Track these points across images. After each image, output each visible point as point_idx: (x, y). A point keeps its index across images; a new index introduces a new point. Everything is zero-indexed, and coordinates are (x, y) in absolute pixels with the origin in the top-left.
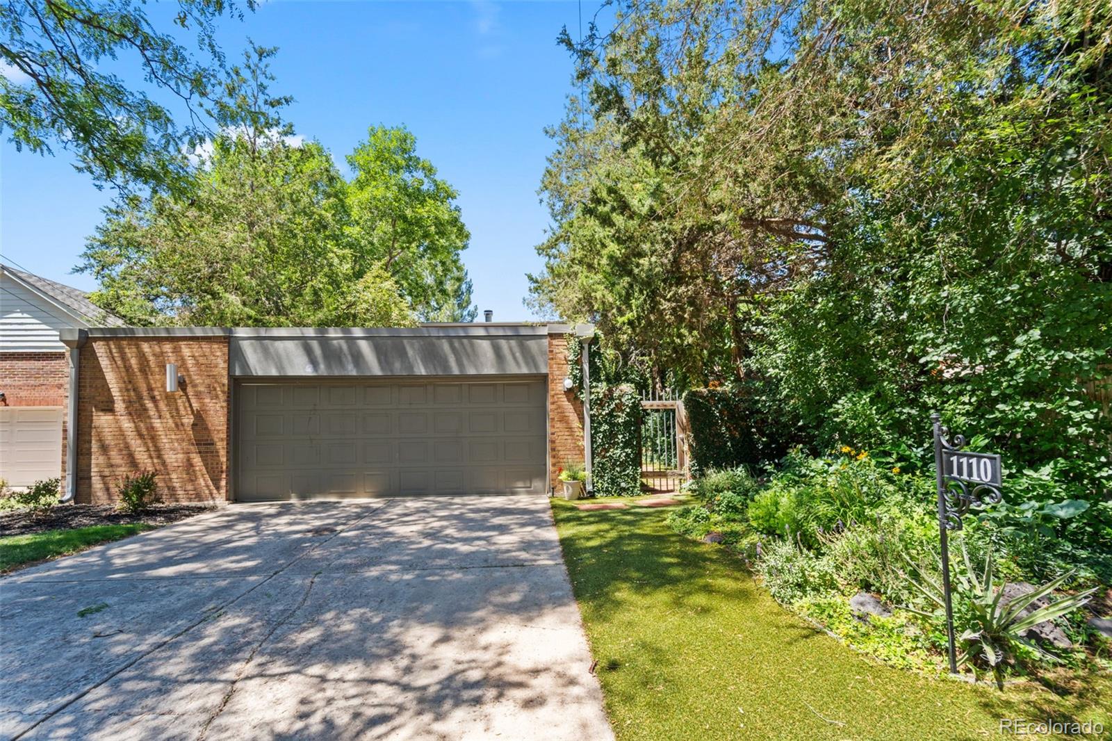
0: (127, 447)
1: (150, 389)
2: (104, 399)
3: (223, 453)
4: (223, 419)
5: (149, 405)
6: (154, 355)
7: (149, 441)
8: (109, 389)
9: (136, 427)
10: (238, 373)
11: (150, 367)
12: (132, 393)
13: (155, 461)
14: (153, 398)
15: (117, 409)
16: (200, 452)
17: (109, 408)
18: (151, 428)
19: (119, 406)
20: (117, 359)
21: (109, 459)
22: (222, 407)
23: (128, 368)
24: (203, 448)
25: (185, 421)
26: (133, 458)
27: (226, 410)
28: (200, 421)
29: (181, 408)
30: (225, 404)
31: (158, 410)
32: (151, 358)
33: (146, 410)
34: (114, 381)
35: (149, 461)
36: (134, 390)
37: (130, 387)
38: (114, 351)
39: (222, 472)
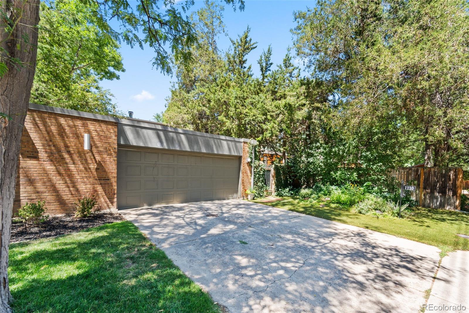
0: (50, 180)
1: (67, 146)
2: (29, 150)
3: (115, 184)
4: (115, 167)
5: (66, 156)
6: (69, 126)
7: (66, 178)
8: (33, 144)
9: (56, 169)
10: (122, 142)
11: (66, 133)
12: (53, 148)
13: (71, 189)
14: (69, 152)
15: (40, 157)
16: (101, 184)
17: (34, 155)
18: (68, 170)
19: (43, 155)
20: (40, 125)
21: (35, 188)
22: (114, 160)
23: (49, 132)
24: (103, 182)
25: (92, 166)
26: (55, 187)
27: (116, 162)
28: (100, 167)
29: (89, 159)
30: (116, 159)
31: (72, 159)
32: (66, 128)
33: (63, 159)
34: (37, 139)
35: (67, 189)
36: (54, 146)
37: (51, 143)
38: (37, 119)
39: (114, 194)
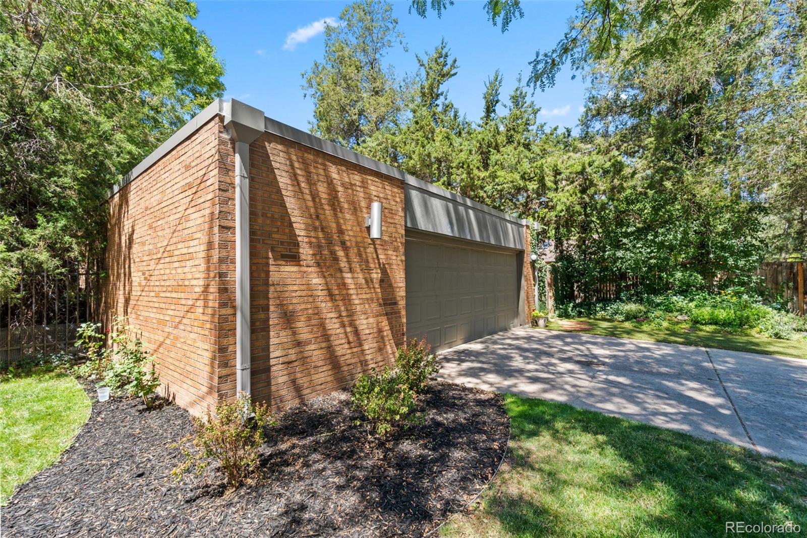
0: (317, 312)
1: (341, 232)
2: (285, 238)
3: (403, 313)
4: (403, 275)
5: (341, 254)
6: (343, 185)
7: (341, 303)
8: (291, 224)
9: (326, 284)
10: (409, 225)
11: (339, 201)
12: (321, 235)
13: (348, 329)
14: (344, 245)
15: (303, 257)
16: (387, 314)
17: (292, 253)
18: (343, 285)
19: (306, 251)
20: (301, 179)
21: (294, 333)
22: (402, 261)
23: (315, 196)
24: (389, 309)
25: (374, 276)
26: (324, 329)
27: (404, 263)
28: (386, 281)
29: (370, 260)
30: (403, 258)
31: (349, 262)
32: (340, 189)
33: (336, 259)
34: (296, 212)
35: (341, 330)
36: (323, 230)
37: (317, 223)
38: (296, 165)
39: (403, 334)
